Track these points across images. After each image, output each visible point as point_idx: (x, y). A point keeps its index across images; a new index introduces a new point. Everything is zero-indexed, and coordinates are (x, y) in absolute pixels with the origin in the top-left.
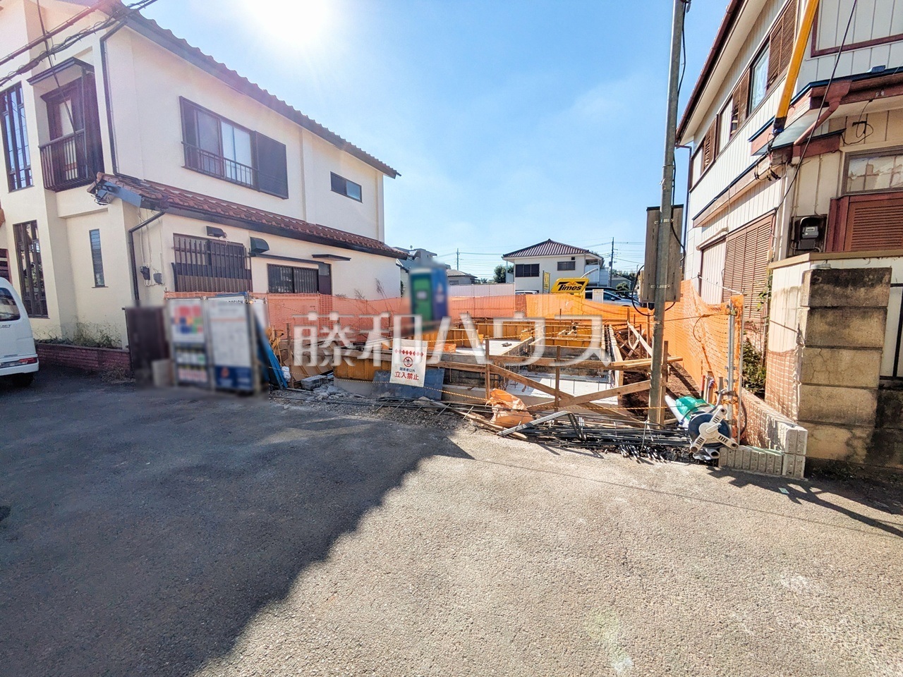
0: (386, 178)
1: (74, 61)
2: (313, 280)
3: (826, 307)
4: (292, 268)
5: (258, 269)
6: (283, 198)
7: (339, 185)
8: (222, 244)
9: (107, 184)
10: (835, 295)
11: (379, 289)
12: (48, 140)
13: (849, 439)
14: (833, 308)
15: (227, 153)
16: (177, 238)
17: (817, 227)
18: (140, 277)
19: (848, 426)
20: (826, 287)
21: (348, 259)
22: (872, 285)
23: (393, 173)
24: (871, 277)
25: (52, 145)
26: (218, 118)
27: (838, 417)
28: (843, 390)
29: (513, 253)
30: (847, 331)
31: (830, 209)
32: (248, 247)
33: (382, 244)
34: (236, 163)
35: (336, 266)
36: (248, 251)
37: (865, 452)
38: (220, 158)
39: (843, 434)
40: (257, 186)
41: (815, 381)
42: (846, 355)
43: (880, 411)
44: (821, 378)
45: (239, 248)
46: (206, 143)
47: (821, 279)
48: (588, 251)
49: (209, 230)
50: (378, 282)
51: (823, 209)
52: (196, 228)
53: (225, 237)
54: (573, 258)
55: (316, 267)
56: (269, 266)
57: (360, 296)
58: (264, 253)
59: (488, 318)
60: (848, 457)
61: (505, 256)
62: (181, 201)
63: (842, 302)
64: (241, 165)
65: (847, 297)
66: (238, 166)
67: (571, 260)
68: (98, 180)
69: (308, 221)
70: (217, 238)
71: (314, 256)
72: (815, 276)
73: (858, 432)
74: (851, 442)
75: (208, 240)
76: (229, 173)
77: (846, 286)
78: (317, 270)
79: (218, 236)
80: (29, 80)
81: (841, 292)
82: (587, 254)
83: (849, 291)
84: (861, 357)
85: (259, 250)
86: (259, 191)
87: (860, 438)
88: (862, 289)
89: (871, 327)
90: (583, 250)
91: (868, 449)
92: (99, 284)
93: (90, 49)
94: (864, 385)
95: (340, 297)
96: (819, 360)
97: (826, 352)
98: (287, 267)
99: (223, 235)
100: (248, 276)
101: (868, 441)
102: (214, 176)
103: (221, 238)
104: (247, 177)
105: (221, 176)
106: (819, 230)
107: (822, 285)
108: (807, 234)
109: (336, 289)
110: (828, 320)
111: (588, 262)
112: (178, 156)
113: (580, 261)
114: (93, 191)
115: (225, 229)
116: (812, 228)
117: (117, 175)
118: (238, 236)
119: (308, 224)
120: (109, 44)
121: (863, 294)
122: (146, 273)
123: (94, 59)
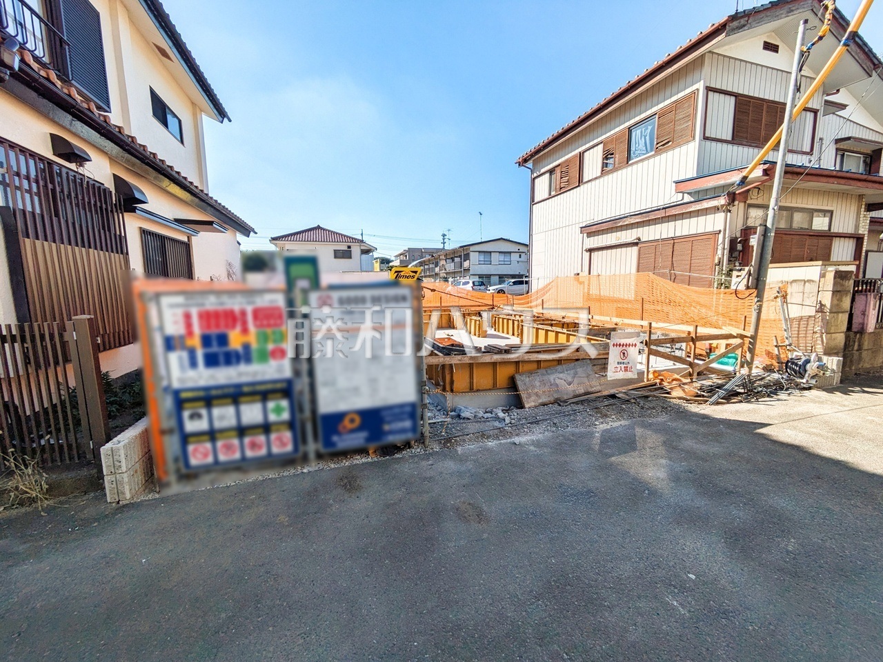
2: (184, 260)
3: (837, 291)
4: (162, 238)
6: (104, 110)
10: (839, 285)
19: (838, 353)
20: (838, 280)
23: (221, 113)
24: (849, 275)
28: (838, 334)
30: (841, 303)
32: (112, 192)
42: (840, 316)
43: (845, 342)
44: (833, 329)
45: (103, 193)
47: (837, 275)
49: (56, 141)
56: (140, 231)
58: (142, 207)
61: (274, 239)
65: (843, 286)
67: (346, 249)
70: (67, 164)
73: (840, 356)
77: (843, 280)
79: (73, 161)
82: (362, 244)
83: (844, 283)
84: (844, 317)
88: (847, 281)
89: (847, 301)
90: (358, 240)
94: (842, 331)
97: (835, 315)
100: (123, 248)
101: (842, 360)
103: (75, 166)
106: (743, 246)
108: (738, 248)
110: (837, 298)
111: (363, 252)
113: (356, 250)
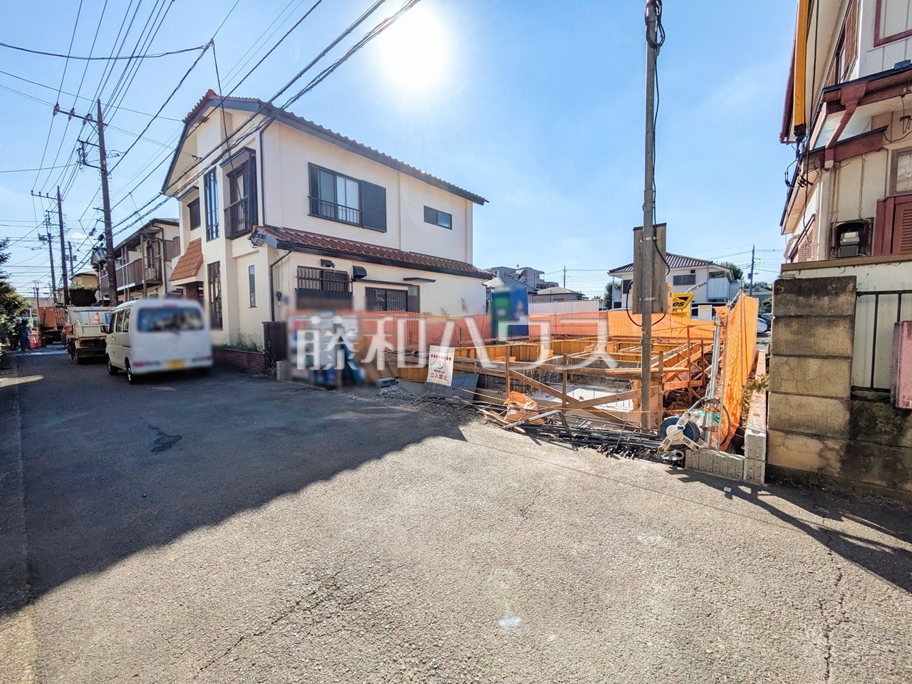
0: (475, 205)
1: (246, 149)
2: (403, 300)
3: (791, 316)
4: (386, 290)
5: (358, 290)
6: (383, 232)
7: (432, 216)
8: (332, 273)
9: (258, 233)
10: (797, 304)
11: (464, 307)
12: (229, 205)
13: (821, 450)
14: (797, 317)
15: (341, 201)
16: (300, 269)
17: (857, 233)
18: (276, 298)
19: (819, 436)
20: (789, 296)
21: (434, 281)
22: (837, 294)
23: (481, 201)
24: (834, 285)
25: (231, 207)
26: (334, 174)
27: (808, 427)
28: (812, 399)
29: (620, 268)
30: (813, 340)
31: (877, 212)
32: (351, 274)
33: (470, 266)
34: (346, 207)
35: (424, 287)
36: (350, 277)
37: (839, 465)
38: (335, 206)
39: (815, 445)
40: (361, 225)
41: (783, 390)
42: (813, 364)
43: (853, 422)
44: (788, 387)
45: (343, 276)
46: (325, 195)
47: (783, 288)
48: (711, 263)
49: (323, 262)
50: (463, 301)
51: (869, 212)
52: (313, 261)
53: (333, 267)
54: (693, 271)
55: (406, 288)
56: (367, 288)
57: (445, 314)
58: (363, 278)
59: (568, 335)
60: (820, 469)
62: (303, 241)
63: (805, 312)
64: (350, 208)
65: (810, 306)
66: (348, 209)
67: (690, 274)
68: (253, 231)
69: (402, 250)
70: (328, 268)
71: (405, 279)
72: (778, 286)
73: (830, 444)
74: (823, 454)
75: (322, 269)
76: (341, 215)
77: (810, 295)
78: (407, 292)
79: (329, 266)
80: (220, 165)
81: (805, 302)
82: (711, 266)
83: (812, 300)
84: (829, 366)
85: (359, 275)
86: (363, 228)
87: (833, 449)
88: (826, 298)
89: (838, 336)
90: (705, 262)
91: (842, 462)
92: (253, 306)
93: (254, 139)
94: (834, 395)
95: (427, 315)
96: (786, 368)
97: (793, 361)
98: (381, 289)
99: (333, 265)
100: (349, 296)
101: (842, 453)
102: (330, 219)
103: (331, 268)
104: (354, 218)
105: (335, 219)
106: (860, 236)
107: (785, 295)
108: (845, 240)
109: (424, 307)
110: (793, 329)
111: (712, 275)
112: (305, 206)
113: (702, 275)
114: (250, 239)
115: (333, 260)
116: (852, 233)
117: (265, 226)
118: (343, 266)
119: (402, 252)
120: (264, 135)
121: (828, 302)
122: (279, 295)
123: (255, 146)
